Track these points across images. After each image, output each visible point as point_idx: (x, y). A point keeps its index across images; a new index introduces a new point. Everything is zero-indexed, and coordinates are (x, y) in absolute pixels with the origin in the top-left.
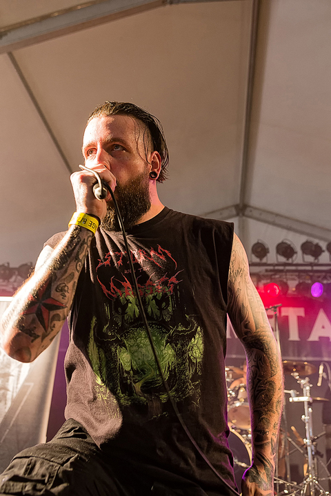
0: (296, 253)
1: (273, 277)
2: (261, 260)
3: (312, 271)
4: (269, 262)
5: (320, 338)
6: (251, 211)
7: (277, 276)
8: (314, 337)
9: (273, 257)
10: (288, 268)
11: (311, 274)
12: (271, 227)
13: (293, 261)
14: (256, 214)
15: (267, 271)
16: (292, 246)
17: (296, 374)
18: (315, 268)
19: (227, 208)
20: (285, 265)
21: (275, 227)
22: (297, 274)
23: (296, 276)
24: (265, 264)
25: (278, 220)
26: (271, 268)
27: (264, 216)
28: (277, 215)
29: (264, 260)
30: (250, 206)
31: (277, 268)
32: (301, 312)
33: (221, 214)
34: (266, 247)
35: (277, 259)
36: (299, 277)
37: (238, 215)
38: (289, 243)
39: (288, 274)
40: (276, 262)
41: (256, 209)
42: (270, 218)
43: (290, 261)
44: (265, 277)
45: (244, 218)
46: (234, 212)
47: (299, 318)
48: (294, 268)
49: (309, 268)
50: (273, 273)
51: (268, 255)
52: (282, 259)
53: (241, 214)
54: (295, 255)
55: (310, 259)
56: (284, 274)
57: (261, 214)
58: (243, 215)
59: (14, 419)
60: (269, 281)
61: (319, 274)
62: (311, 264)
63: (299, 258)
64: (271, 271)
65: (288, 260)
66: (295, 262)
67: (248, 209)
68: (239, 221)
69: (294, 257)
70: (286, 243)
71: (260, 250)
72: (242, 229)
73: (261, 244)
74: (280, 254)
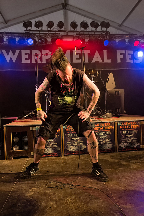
1: (79, 37)
2: (74, 29)
4: (77, 31)
5: (96, 61)
7: (81, 37)
8: (94, 61)
9: (79, 28)
10: (85, 33)
11: (94, 35)
12: (77, 14)
14: (71, 8)
15: (77, 34)
17: (89, 74)
18: (95, 33)
19: (58, 5)
21: (79, 15)
23: (88, 36)
25: (80, 12)
27: (74, 10)
28: (80, 9)
30: (68, 4)
32: (89, 52)
33: (56, 8)
34: (77, 23)
35: (81, 29)
36: (89, 37)
37: (63, 8)
38: (86, 22)
40: (80, 31)
41: (71, 6)
42: (77, 11)
43: (86, 30)
44: (76, 37)
45: (66, 10)
46: (61, 7)
47: (88, 54)
48: (87, 33)
49: (93, 33)
50: (79, 35)
51: (77, 27)
52: (83, 29)
54: (88, 27)
55: (94, 29)
56: (84, 35)
60: (77, 39)
61: (97, 36)
62: (94, 32)
63: (89, 29)
64: (78, 34)
65: (85, 29)
66: (88, 31)
67: (68, 6)
68: (64, 11)
69: (87, 29)
70: (84, 22)
71: (74, 25)
72: (66, 15)
73: (74, 22)
74: (82, 27)
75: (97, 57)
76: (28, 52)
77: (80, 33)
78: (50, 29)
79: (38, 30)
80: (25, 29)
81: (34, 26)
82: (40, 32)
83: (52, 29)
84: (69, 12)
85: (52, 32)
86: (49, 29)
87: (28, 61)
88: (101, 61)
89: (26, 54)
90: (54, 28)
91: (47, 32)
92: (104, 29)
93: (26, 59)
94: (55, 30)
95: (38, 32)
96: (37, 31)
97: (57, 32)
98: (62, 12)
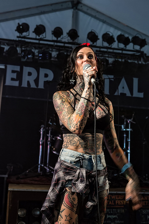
0: (115, 41)
2: (93, 43)
5: (121, 94)
6: (81, 7)
9: (100, 43)
10: (110, 50)
11: (121, 55)
12: (93, 19)
13: (111, 46)
14: (85, 9)
15: (97, 51)
16: (113, 37)
17: (123, 116)
18: (124, 52)
19: (66, 2)
20: (108, 48)
22: (113, 54)
24: (96, 47)
25: (98, 15)
26: (99, 49)
27: (89, 11)
28: (98, 12)
29: (95, 44)
30: (81, 3)
33: (62, 6)
34: (96, 34)
35: (103, 44)
37: (72, 8)
38: (111, 34)
39: (109, 54)
40: (102, 46)
41: (84, 5)
42: (93, 13)
45: (77, 10)
46: (70, 5)
48: (111, 51)
49: (120, 52)
50: (100, 53)
51: (98, 41)
52: (106, 44)
53: (75, 8)
54: (114, 43)
55: (122, 46)
56: (107, 53)
57: (88, 10)
58: (76, 8)
62: (122, 49)
63: (115, 45)
64: (99, 51)
65: (109, 45)
66: (113, 47)
67: (80, 5)
68: (73, 12)
70: (109, 34)
71: (93, 37)
72: (76, 19)
73: (93, 32)
74: (105, 41)
75: (123, 88)
76: (17, 68)
77: (102, 50)
78: (57, 39)
79: (38, 37)
80: (18, 34)
81: (33, 32)
82: (41, 42)
83: (59, 39)
84: (81, 14)
85: (59, 44)
86: (55, 39)
87: (16, 84)
88: (128, 94)
89: (13, 72)
90: (62, 38)
91: (52, 43)
92: (137, 47)
93: (13, 79)
94: (63, 40)
95: (37, 41)
96: (36, 39)
97: (66, 45)
98: (69, 13)
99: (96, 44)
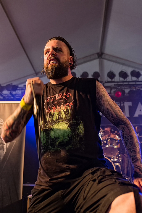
0: (128, 76)
1: (118, 88)
2: (112, 80)
3: (136, 85)
5: (139, 115)
6: (105, 56)
7: (119, 87)
8: (136, 115)
9: (117, 78)
10: (125, 83)
11: (135, 86)
12: (114, 63)
13: (127, 80)
14: (107, 57)
15: (115, 85)
16: (126, 73)
18: (137, 83)
19: (93, 55)
20: (123, 82)
21: (117, 64)
22: (129, 86)
23: (129, 87)
24: (114, 82)
25: (118, 60)
26: (117, 83)
28: (117, 58)
29: (113, 80)
30: (104, 54)
31: (119, 83)
32: (130, 104)
33: (90, 57)
34: (114, 73)
35: (119, 79)
36: (130, 87)
37: (98, 58)
38: (125, 71)
39: (125, 86)
40: (119, 81)
41: (107, 55)
42: (114, 59)
43: (125, 80)
44: (114, 88)
45: (102, 59)
46: (97, 56)
47: (129, 107)
48: (127, 83)
49: (134, 83)
51: (115, 77)
52: (122, 79)
53: (100, 58)
54: (128, 77)
55: (134, 79)
56: (123, 86)
57: (110, 57)
58: (101, 58)
59: (8, 157)
60: (115, 90)
61: (139, 86)
62: (135, 81)
63: (130, 78)
64: (117, 85)
66: (128, 81)
68: (99, 61)
69: (127, 78)
70: (123, 72)
71: (111, 75)
72: (101, 65)
73: (111, 72)
74: (121, 77)
75: (140, 110)
84: (106, 62)
98: (96, 62)
99: (115, 80)
